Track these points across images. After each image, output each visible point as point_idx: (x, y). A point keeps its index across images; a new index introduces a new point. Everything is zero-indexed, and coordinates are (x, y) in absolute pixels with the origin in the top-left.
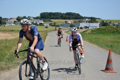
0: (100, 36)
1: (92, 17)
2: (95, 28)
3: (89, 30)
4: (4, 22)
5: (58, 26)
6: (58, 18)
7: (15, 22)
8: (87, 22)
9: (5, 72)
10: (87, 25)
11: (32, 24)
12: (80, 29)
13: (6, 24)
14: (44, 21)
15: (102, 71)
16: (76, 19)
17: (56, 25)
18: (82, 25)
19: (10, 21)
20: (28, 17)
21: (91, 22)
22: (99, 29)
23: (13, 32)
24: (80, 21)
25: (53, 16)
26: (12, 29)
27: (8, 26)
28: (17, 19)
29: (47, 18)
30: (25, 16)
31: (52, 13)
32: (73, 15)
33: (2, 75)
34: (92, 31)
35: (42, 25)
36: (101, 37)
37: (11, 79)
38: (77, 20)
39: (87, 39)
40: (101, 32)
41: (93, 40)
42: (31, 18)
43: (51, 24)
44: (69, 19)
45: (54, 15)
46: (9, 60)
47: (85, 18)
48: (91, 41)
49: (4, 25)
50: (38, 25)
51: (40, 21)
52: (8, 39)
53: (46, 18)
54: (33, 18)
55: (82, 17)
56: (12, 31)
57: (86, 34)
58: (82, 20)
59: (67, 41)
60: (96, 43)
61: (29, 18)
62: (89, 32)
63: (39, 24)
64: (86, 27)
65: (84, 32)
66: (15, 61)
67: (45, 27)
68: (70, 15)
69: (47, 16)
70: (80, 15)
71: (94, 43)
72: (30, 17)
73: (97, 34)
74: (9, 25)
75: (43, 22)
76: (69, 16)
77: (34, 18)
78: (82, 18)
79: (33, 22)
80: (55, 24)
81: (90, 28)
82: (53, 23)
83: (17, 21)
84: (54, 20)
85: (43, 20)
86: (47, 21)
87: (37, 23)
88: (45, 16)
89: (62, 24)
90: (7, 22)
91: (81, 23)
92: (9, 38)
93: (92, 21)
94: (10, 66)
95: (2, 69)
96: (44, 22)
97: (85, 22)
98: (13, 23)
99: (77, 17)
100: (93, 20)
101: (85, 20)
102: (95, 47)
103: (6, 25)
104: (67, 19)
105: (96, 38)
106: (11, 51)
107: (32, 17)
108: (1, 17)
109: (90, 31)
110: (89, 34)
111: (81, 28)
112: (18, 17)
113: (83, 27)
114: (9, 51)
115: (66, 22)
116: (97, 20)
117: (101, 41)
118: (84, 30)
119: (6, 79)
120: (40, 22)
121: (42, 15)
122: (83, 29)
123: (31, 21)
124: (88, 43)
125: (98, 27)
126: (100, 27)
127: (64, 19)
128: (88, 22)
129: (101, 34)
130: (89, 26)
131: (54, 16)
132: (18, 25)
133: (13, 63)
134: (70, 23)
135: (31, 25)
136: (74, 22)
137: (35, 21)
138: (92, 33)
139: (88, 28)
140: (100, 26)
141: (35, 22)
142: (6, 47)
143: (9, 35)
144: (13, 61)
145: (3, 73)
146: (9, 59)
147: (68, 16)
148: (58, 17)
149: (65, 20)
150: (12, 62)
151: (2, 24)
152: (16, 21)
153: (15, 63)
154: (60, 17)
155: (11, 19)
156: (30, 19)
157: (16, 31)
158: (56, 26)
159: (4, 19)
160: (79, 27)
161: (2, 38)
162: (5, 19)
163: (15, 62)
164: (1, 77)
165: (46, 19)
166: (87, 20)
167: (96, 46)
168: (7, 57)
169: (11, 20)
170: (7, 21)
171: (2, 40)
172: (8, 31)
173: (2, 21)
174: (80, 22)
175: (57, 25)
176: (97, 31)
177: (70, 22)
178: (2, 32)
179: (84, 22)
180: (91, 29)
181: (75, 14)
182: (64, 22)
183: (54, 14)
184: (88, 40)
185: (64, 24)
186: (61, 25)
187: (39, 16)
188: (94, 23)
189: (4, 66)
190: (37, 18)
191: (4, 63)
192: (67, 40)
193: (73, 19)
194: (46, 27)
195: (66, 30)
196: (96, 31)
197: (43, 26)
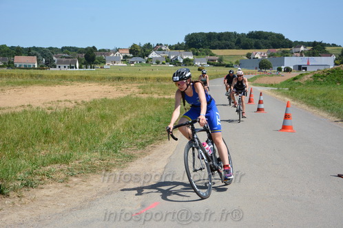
0: (337, 90)
1: (315, 42)
2: (322, 68)
3: (307, 74)
4: (102, 58)
5: (228, 66)
6: (228, 45)
7: (125, 57)
8: (301, 56)
9: (98, 176)
10: (302, 61)
11: (165, 62)
12: (284, 71)
13: (105, 63)
14: (194, 54)
15: (339, 176)
16: (275, 46)
17: (224, 62)
18: (290, 62)
19: (115, 55)
20: (158, 45)
21: (314, 55)
22: (333, 71)
23: (121, 82)
24: (283, 51)
25: (217, 42)
26: (118, 75)
27: (109, 67)
28: (131, 51)
29: (202, 47)
30: (149, 44)
31: (215, 33)
32: (266, 38)
33: (92, 183)
34: (316, 76)
35: (190, 65)
36: (337, 92)
37: (112, 193)
38: (277, 50)
39: (300, 96)
40: (338, 80)
41: (318, 99)
42: (163, 48)
43: (212, 62)
44: (257, 47)
45: (219, 40)
46: (108, 149)
47: (298, 44)
48: (311, 102)
49: (102, 65)
50: (180, 64)
51: (185, 55)
52: (108, 98)
53: (199, 47)
54: (167, 48)
55: (290, 42)
56: (119, 79)
57: (300, 84)
58: (289, 49)
59: (250, 101)
60: (324, 106)
61: (159, 47)
62: (306, 79)
63: (181, 61)
64: (300, 68)
65: (295, 79)
66: (123, 151)
67: (197, 68)
68: (260, 39)
69: (202, 42)
70: (284, 37)
71: (318, 107)
72: (161, 45)
73: (327, 84)
74: (111, 64)
75: (191, 57)
76: (257, 40)
77: (171, 47)
78: (290, 44)
79: (168, 57)
80: (220, 60)
81: (309, 69)
82: (217, 58)
83: (131, 55)
84: (218, 51)
85: (191, 53)
86: (203, 54)
87: (177, 59)
88: (197, 43)
89: (239, 60)
90: (107, 58)
91: (287, 56)
92: (110, 97)
93: (315, 51)
94: (111, 162)
95: (93, 170)
96: (195, 56)
97: (299, 54)
98: (122, 61)
99: (276, 43)
100: (317, 49)
101: (297, 50)
102: (322, 116)
103: (106, 66)
104: (251, 48)
105: (324, 95)
106: (114, 127)
107: (166, 45)
108: (94, 48)
109: (309, 76)
110: (308, 83)
111: (288, 70)
112: (134, 46)
113: (292, 67)
114: (110, 126)
115: (249, 56)
116: (328, 49)
117: (337, 103)
118: (295, 74)
119: (102, 193)
120: (185, 57)
121: (190, 40)
122: (292, 73)
123: (163, 55)
124: (304, 106)
125: (331, 67)
126: (336, 67)
127: (245, 47)
128: (306, 55)
129: (338, 84)
130: (308, 65)
131: (219, 42)
132: (132, 65)
133: (120, 155)
134: (259, 58)
135: (163, 63)
136: (269, 56)
137: (173, 55)
138: (315, 82)
139: (305, 69)
140: (336, 64)
141: (172, 57)
142: (103, 117)
143: (111, 90)
144: (118, 151)
145: (96, 180)
146: (109, 146)
147: (253, 41)
148: (229, 43)
149: (246, 52)
150: (116, 152)
151: (96, 63)
152: (129, 55)
153: (124, 155)
154: (233, 44)
155: (118, 50)
156: (161, 50)
157: (127, 78)
158: (223, 65)
159: (100, 51)
160: (283, 67)
161: (96, 96)
162: (104, 50)
163: (123, 153)
164: (91, 188)
165: (200, 49)
166: (302, 48)
167: (325, 115)
168: (105, 140)
169: (118, 53)
170: (108, 55)
171: (95, 102)
172: (109, 79)
173: (97, 56)
174: (285, 54)
175: (227, 63)
176: (328, 76)
177: (259, 54)
178: (96, 81)
179: (295, 54)
180: (313, 70)
181: (271, 34)
182: (244, 55)
183: (220, 36)
184: (304, 100)
185: (246, 60)
186: (237, 62)
187: (183, 43)
188: (320, 56)
189: (98, 163)
190: (177, 47)
191: (97, 155)
192: (250, 99)
193: (267, 47)
194: (199, 70)
195: (249, 74)
196: (324, 76)
197: (193, 67)
